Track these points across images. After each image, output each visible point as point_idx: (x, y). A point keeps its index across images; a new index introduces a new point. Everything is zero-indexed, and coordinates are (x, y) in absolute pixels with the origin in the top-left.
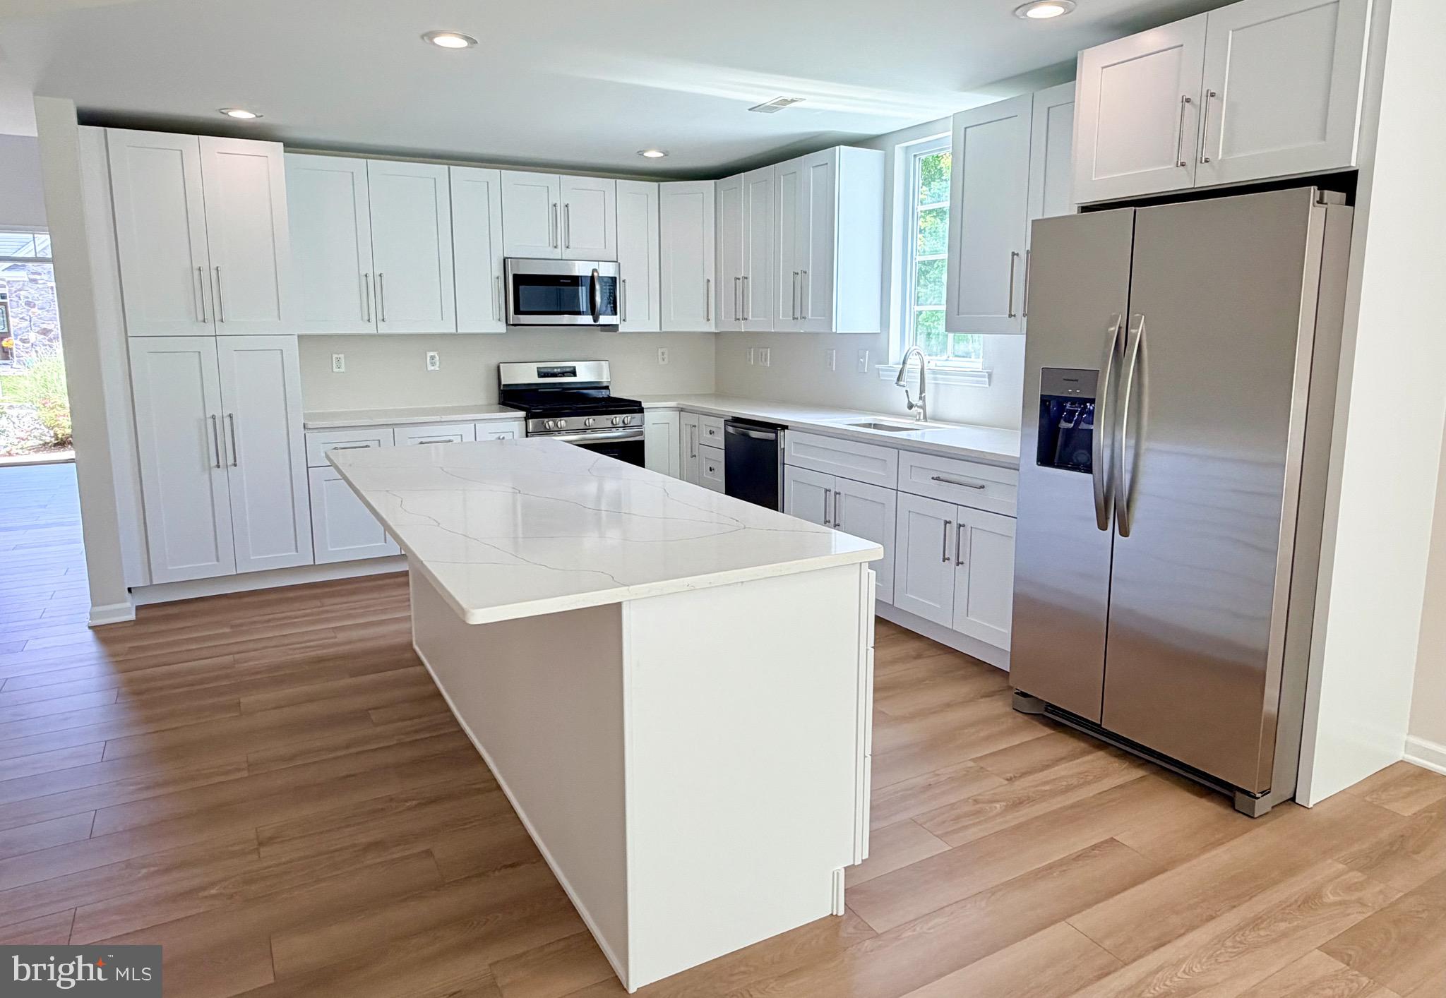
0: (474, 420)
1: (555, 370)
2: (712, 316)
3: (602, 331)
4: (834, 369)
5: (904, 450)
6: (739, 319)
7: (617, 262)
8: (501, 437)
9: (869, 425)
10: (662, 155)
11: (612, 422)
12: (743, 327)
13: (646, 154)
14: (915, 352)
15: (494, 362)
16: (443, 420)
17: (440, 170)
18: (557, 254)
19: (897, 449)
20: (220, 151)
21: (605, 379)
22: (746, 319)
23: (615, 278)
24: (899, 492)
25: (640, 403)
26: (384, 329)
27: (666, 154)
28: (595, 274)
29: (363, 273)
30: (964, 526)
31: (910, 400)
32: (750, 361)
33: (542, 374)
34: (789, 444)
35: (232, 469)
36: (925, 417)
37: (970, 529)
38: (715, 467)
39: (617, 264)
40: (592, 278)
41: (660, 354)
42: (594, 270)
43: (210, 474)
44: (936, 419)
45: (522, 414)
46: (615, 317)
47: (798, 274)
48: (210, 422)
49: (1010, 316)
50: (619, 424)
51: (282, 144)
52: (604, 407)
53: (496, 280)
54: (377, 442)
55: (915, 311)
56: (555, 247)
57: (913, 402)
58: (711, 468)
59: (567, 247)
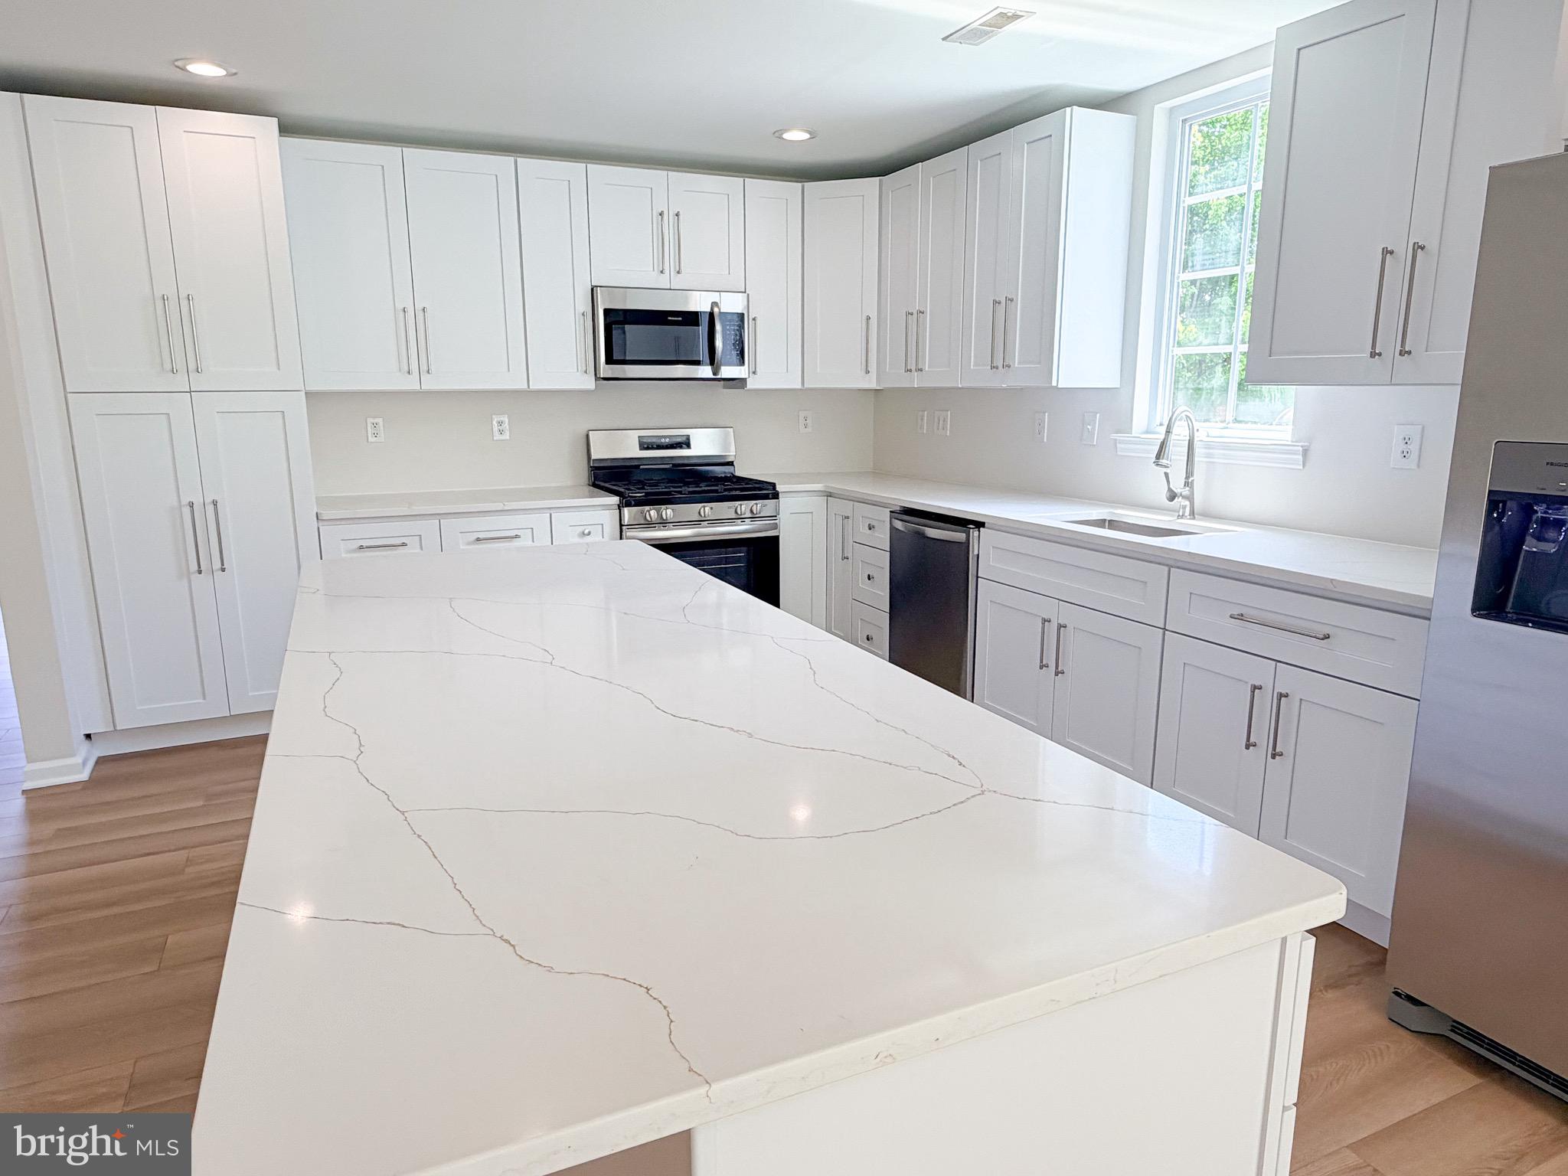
0: (550, 508)
1: (663, 440)
2: (873, 368)
3: (725, 387)
4: (1045, 440)
5: (1178, 568)
6: (911, 371)
7: (745, 292)
8: (586, 532)
9: (1101, 523)
10: (806, 136)
11: (736, 512)
12: (916, 381)
13: (786, 136)
14: (1183, 415)
15: (581, 427)
16: (506, 508)
17: (504, 163)
18: (663, 282)
19: (1167, 565)
20: (186, 130)
21: (731, 454)
22: (921, 370)
23: (743, 314)
24: (1166, 632)
25: (774, 485)
26: (429, 384)
27: (813, 135)
28: (716, 310)
29: (400, 307)
30: (1286, 696)
31: (1171, 486)
32: (922, 427)
33: (645, 446)
34: (986, 549)
35: (218, 574)
36: (1192, 513)
37: (1298, 704)
38: (875, 576)
39: (746, 295)
40: (711, 315)
41: (801, 419)
42: (714, 304)
43: (190, 582)
44: (1207, 515)
45: (615, 500)
46: (742, 367)
47: (999, 303)
48: (187, 511)
49: (1373, 355)
50: (745, 514)
51: (275, 120)
52: (725, 490)
53: (582, 317)
54: (418, 538)
55: (1174, 354)
56: (662, 272)
57: (1176, 491)
58: (869, 575)
59: (678, 272)
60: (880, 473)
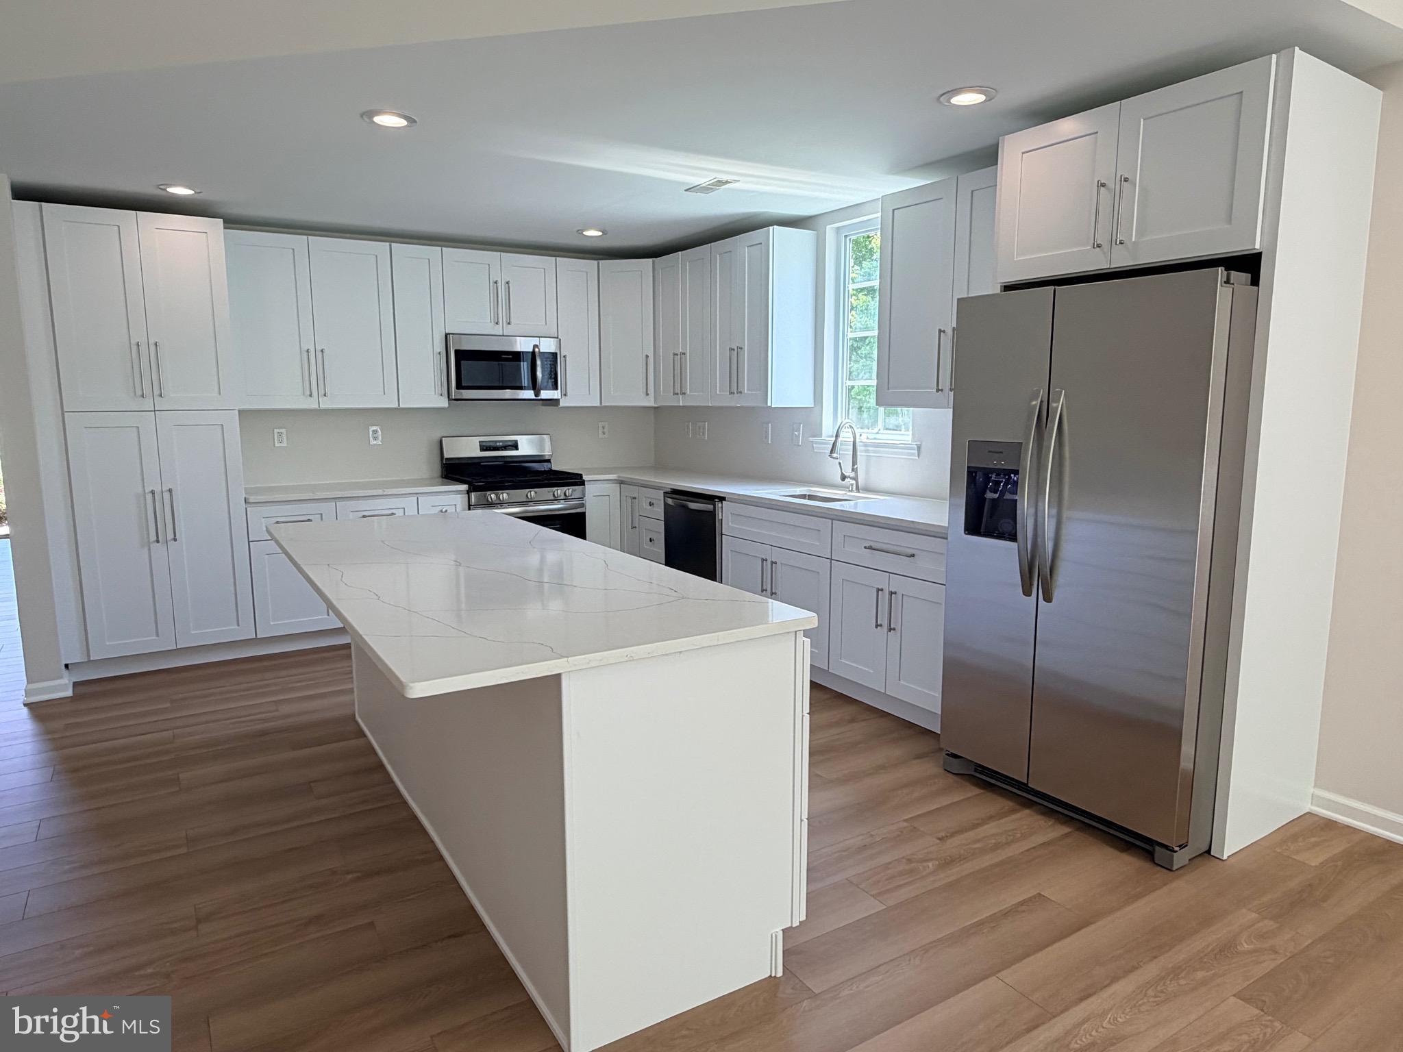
0: (417, 494)
1: (498, 444)
2: (651, 391)
3: (543, 405)
4: (770, 442)
5: (837, 520)
6: (677, 394)
7: (558, 338)
8: (444, 510)
9: (803, 497)
10: (600, 233)
11: (554, 495)
12: (682, 402)
13: (585, 233)
14: (847, 425)
15: (437, 435)
16: (385, 493)
17: (382, 247)
18: (498, 330)
19: (831, 519)
20: (158, 227)
21: (547, 452)
22: (685, 394)
23: (556, 353)
24: (833, 561)
25: (581, 475)
26: (326, 404)
27: (604, 232)
28: (537, 350)
29: (304, 348)
30: (895, 593)
31: (843, 472)
32: (688, 434)
33: (484, 448)
34: (727, 516)
35: (171, 543)
36: (857, 488)
37: (901, 597)
38: (655, 538)
39: (558, 340)
40: (533, 353)
41: (600, 427)
42: (536, 346)
43: (149, 549)
44: (867, 490)
45: (464, 487)
46: (556, 392)
47: (734, 350)
48: (149, 497)
49: (938, 390)
50: (560, 496)
51: (222, 220)
52: (546, 479)
53: (438, 356)
54: (319, 515)
55: (847, 385)
56: (497, 323)
57: (846, 474)
58: (651, 539)
59: (509, 323)
60: (660, 466)
